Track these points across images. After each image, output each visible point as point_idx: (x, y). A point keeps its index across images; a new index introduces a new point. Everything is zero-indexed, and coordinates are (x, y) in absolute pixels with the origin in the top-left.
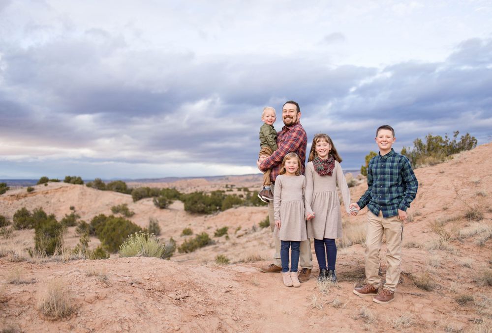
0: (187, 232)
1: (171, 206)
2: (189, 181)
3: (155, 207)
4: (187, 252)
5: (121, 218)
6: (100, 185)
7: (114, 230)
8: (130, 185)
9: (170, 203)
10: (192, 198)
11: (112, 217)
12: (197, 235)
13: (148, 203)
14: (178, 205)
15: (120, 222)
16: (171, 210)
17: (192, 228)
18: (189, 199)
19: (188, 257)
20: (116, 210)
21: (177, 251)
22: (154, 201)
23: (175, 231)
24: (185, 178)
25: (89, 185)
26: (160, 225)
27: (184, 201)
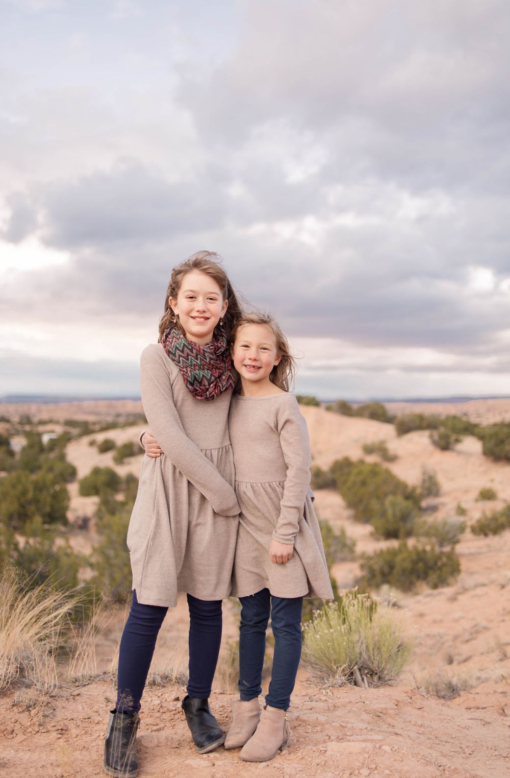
0: (487, 495)
1: (459, 447)
2: (490, 402)
3: (431, 448)
4: (486, 535)
5: (375, 465)
6: (345, 409)
7: (364, 483)
8: (392, 409)
9: (458, 441)
10: (496, 434)
11: (362, 462)
12: (505, 501)
13: (420, 440)
14: (471, 445)
15: (374, 471)
16: (460, 453)
17: (497, 487)
18: (491, 436)
19: (489, 546)
20: (369, 450)
21: (468, 530)
22: (431, 437)
23: (466, 491)
24: (485, 398)
25: (329, 409)
26: (441, 479)
27: (481, 438)
